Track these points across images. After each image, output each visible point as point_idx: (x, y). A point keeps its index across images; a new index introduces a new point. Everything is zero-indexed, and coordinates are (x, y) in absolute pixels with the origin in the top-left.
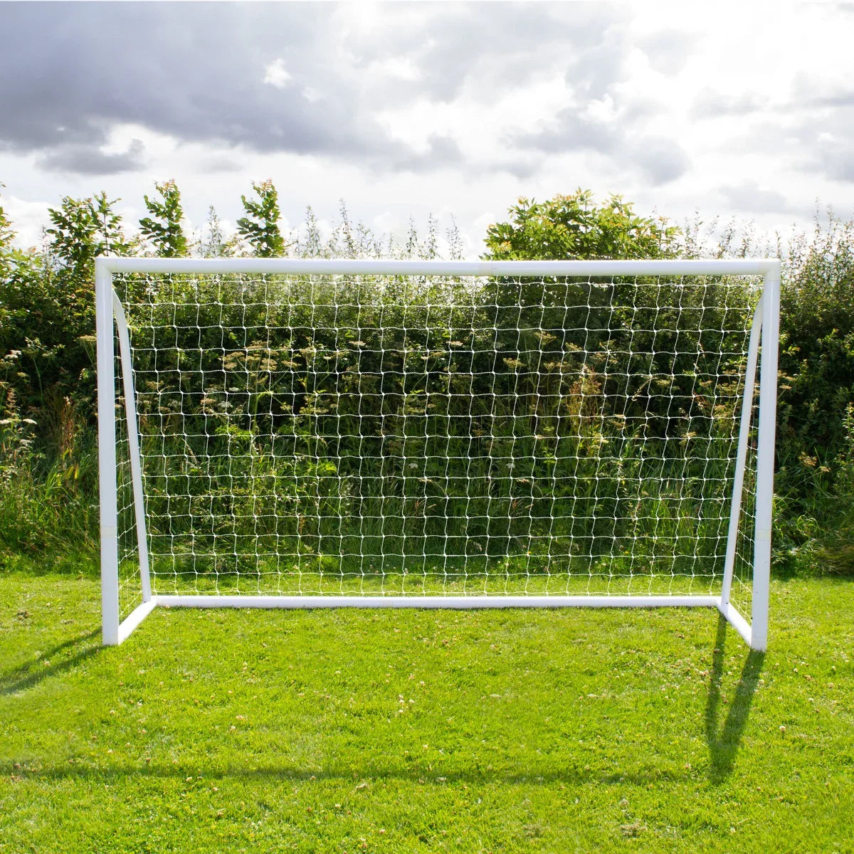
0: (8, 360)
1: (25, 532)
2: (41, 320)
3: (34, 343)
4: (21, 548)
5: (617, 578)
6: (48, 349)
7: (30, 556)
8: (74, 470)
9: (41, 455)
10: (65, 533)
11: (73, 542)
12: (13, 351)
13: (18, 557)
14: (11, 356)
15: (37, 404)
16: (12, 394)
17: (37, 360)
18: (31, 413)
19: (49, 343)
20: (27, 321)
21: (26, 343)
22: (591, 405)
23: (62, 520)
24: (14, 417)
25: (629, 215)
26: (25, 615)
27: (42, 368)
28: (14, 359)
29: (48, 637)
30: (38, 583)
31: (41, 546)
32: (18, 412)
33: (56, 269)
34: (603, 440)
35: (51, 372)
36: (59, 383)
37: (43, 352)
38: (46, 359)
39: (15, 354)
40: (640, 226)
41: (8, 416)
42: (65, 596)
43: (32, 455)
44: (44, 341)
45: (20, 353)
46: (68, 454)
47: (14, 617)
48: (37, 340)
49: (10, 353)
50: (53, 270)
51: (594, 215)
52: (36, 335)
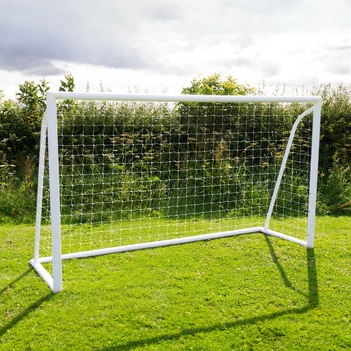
0: (3, 142)
1: (10, 208)
2: (15, 127)
3: (12, 136)
4: (9, 214)
5: (238, 218)
6: (19, 138)
7: (12, 217)
8: (31, 184)
9: (17, 178)
10: (27, 208)
11: (31, 211)
12: (4, 139)
13: (8, 218)
14: (3, 141)
15: (15, 159)
16: (4, 155)
17: (14, 142)
18: (12, 163)
19: (19, 136)
20: (10, 128)
21: (10, 136)
22: (225, 154)
23: (26, 203)
24: (6, 164)
25: (235, 83)
26: (11, 242)
27: (16, 145)
28: (5, 142)
29: (21, 252)
30: (16, 228)
31: (17, 213)
32: (7, 162)
33: (21, 107)
34: (230, 167)
35: (20, 147)
36: (23, 151)
37: (17, 139)
38: (18, 141)
39: (5, 140)
40: (239, 87)
41: (3, 164)
42: (28, 233)
43: (13, 179)
44: (17, 135)
45: (7, 140)
46: (28, 178)
47: (6, 243)
48: (14, 135)
49: (3, 140)
50: (20, 108)
51: (221, 84)
52: (13, 133)
